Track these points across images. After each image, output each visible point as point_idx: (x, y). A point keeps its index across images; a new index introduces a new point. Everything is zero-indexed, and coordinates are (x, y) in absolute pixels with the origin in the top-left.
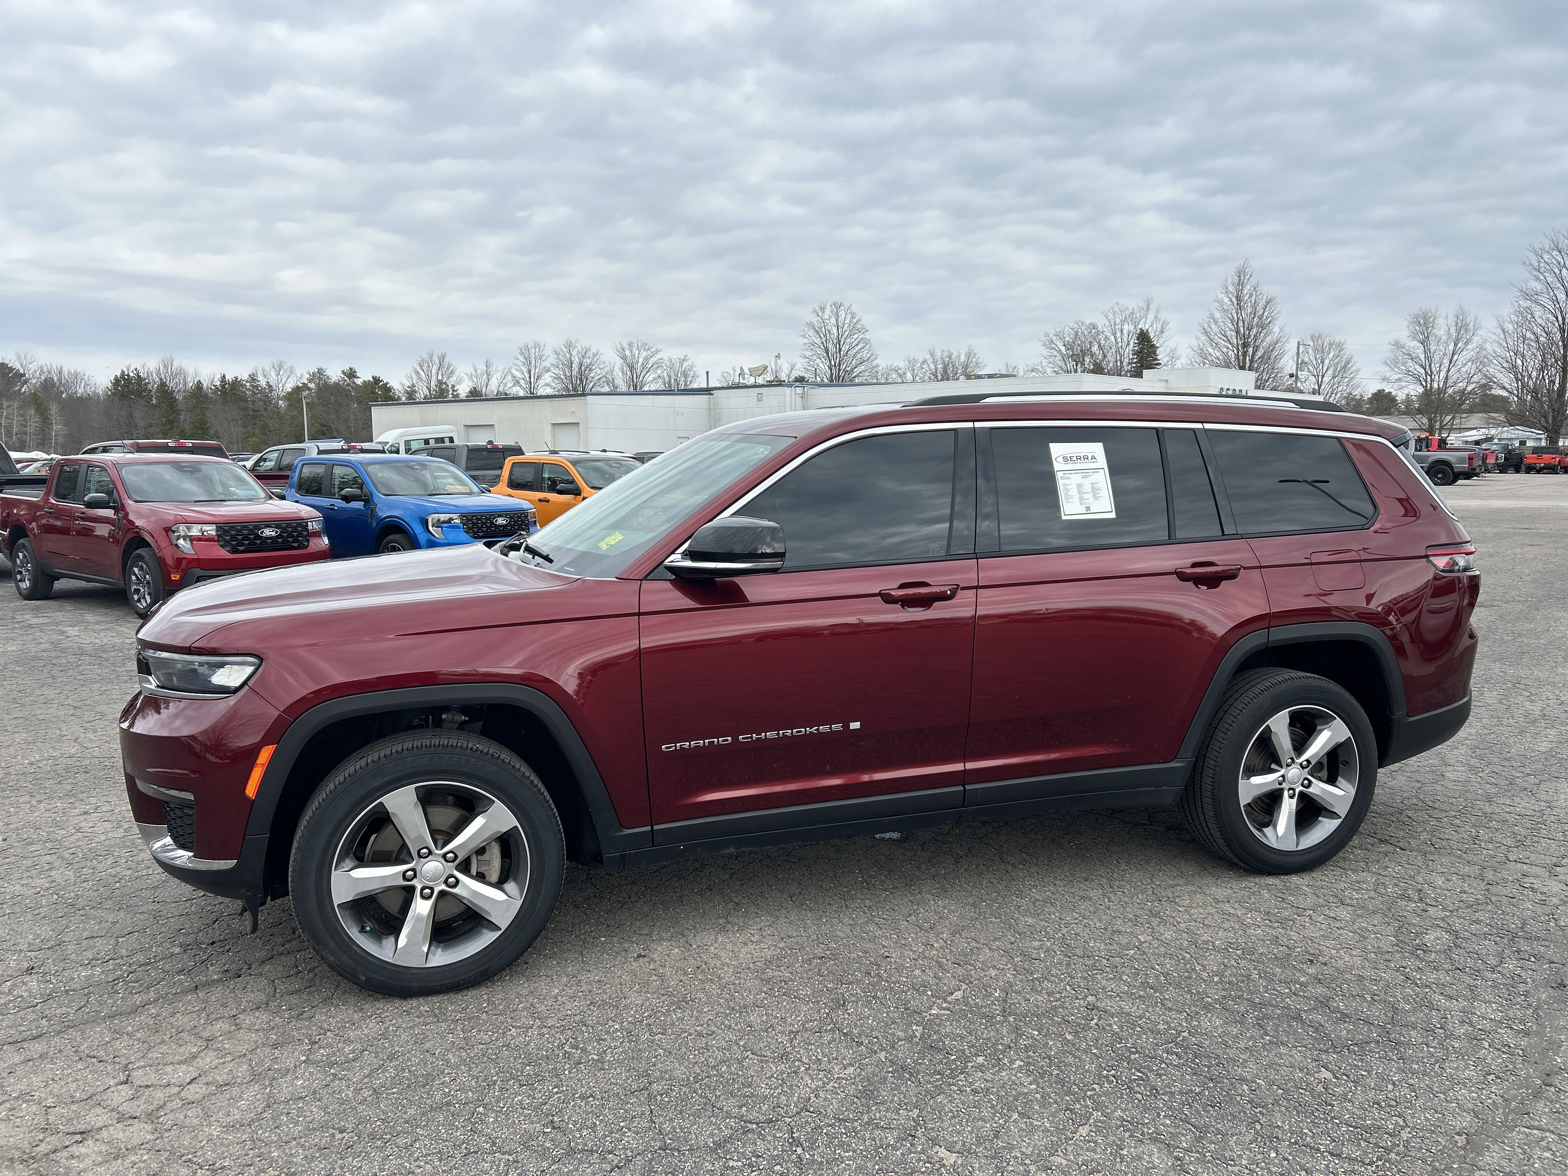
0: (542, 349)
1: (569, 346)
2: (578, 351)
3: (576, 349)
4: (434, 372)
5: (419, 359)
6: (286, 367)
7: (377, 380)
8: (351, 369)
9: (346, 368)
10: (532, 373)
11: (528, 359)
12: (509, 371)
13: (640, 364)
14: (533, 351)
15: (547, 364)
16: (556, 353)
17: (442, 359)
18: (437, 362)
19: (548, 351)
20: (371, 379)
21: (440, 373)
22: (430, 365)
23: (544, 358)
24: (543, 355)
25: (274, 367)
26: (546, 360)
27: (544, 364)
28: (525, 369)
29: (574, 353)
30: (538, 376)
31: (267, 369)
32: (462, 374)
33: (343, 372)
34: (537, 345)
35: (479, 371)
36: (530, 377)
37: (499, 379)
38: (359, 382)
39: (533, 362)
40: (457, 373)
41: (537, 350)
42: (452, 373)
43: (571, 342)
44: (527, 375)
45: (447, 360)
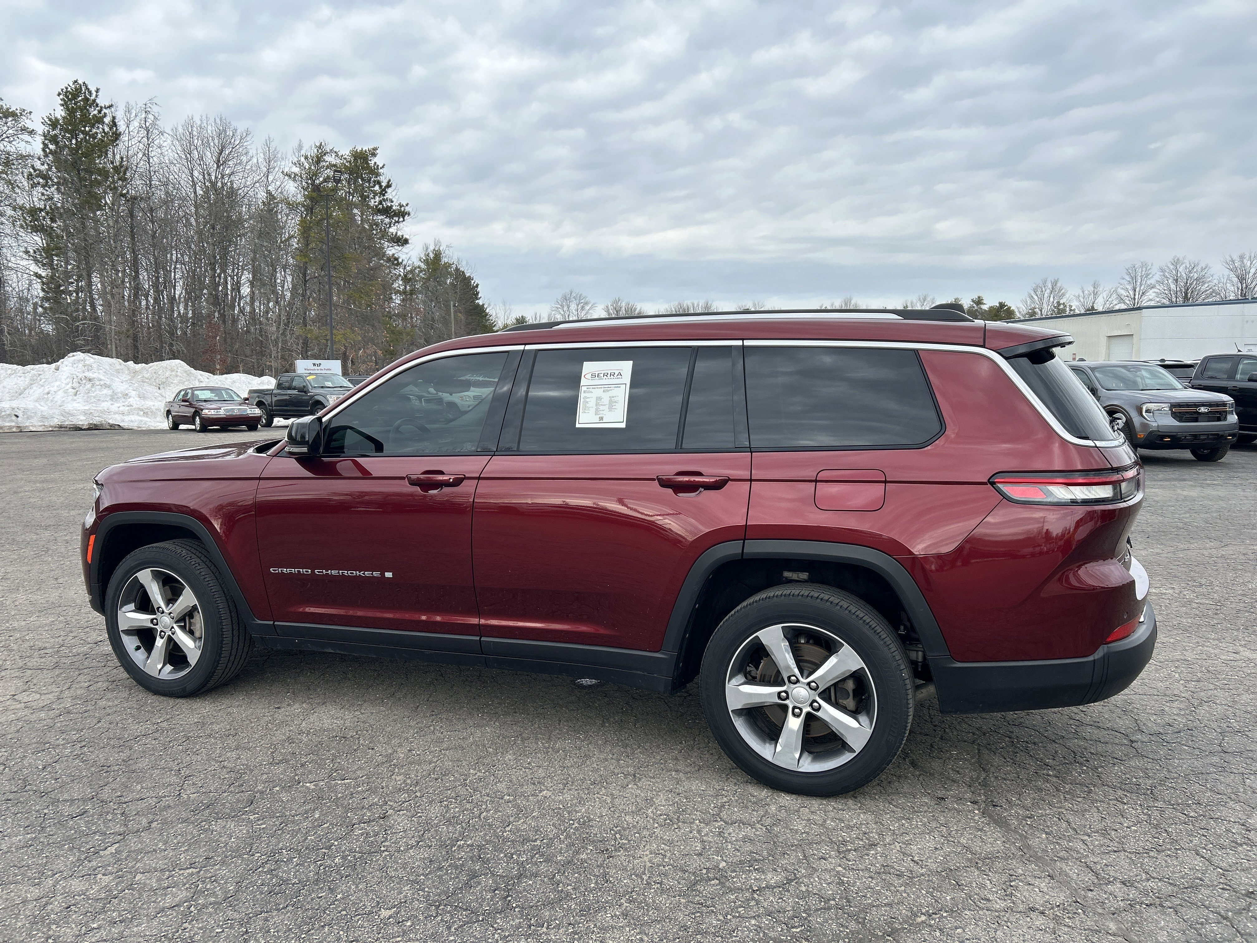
0: (1149, 268)
1: (1176, 263)
2: (1186, 266)
3: (1184, 265)
4: (1046, 295)
5: (1034, 286)
6: (929, 299)
7: (1002, 305)
8: (979, 297)
9: (975, 297)
10: (1137, 290)
11: (1134, 279)
12: (1116, 291)
13: (1251, 274)
14: (1140, 270)
15: (1152, 281)
16: (1162, 270)
17: (1055, 283)
18: (1050, 286)
19: (1155, 270)
20: (998, 305)
21: (1052, 296)
22: (1044, 289)
23: (1151, 276)
24: (1150, 273)
25: (919, 299)
26: (1152, 277)
27: (1148, 282)
28: (1130, 287)
29: (1181, 269)
30: (1143, 293)
31: (915, 301)
32: (1072, 296)
33: (973, 301)
34: (1144, 265)
35: (1086, 292)
36: (1135, 295)
37: (1105, 297)
38: (985, 307)
39: (1139, 281)
40: (1067, 296)
41: (1144, 269)
42: (1063, 295)
43: (1178, 259)
44: (1132, 293)
45: (1059, 285)
